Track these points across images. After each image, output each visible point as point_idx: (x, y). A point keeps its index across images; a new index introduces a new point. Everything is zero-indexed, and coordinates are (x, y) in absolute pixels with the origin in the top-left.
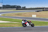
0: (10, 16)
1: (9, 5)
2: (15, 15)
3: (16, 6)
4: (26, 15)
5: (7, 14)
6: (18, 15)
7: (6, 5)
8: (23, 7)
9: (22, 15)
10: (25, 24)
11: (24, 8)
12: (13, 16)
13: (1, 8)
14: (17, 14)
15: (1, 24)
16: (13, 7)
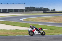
0: (35, 21)
1: (34, 8)
2: (42, 19)
3: (43, 9)
4: (55, 20)
5: (31, 19)
6: (46, 19)
7: (30, 7)
8: (51, 10)
9: (51, 20)
10: (32, 32)
11: (53, 12)
12: (38, 21)
13: (24, 11)
14: (44, 18)
15: (23, 31)
16: (39, 10)
